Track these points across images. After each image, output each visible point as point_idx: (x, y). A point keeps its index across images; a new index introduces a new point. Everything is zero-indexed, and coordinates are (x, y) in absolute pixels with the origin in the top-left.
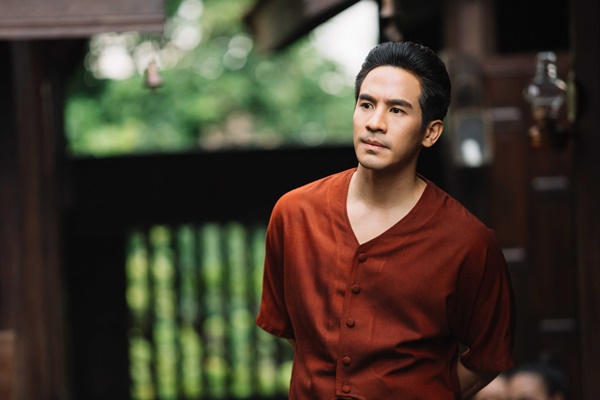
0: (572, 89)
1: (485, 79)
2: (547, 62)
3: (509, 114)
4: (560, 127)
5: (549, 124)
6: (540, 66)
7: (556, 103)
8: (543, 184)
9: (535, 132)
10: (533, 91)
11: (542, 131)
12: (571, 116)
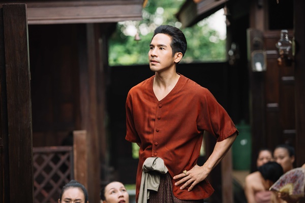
0: (294, 43)
1: (264, 39)
2: (285, 34)
3: (274, 52)
4: (289, 58)
5: (285, 56)
6: (282, 35)
7: (288, 49)
8: (285, 79)
9: (280, 60)
10: (279, 44)
11: (282, 59)
12: (294, 54)
